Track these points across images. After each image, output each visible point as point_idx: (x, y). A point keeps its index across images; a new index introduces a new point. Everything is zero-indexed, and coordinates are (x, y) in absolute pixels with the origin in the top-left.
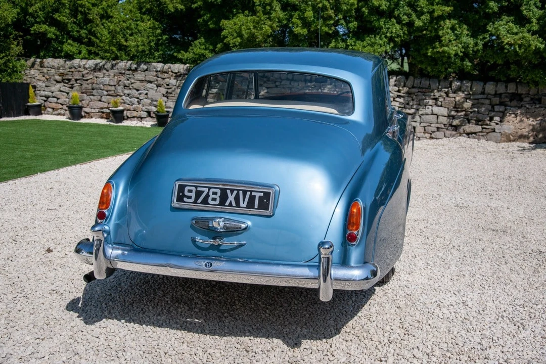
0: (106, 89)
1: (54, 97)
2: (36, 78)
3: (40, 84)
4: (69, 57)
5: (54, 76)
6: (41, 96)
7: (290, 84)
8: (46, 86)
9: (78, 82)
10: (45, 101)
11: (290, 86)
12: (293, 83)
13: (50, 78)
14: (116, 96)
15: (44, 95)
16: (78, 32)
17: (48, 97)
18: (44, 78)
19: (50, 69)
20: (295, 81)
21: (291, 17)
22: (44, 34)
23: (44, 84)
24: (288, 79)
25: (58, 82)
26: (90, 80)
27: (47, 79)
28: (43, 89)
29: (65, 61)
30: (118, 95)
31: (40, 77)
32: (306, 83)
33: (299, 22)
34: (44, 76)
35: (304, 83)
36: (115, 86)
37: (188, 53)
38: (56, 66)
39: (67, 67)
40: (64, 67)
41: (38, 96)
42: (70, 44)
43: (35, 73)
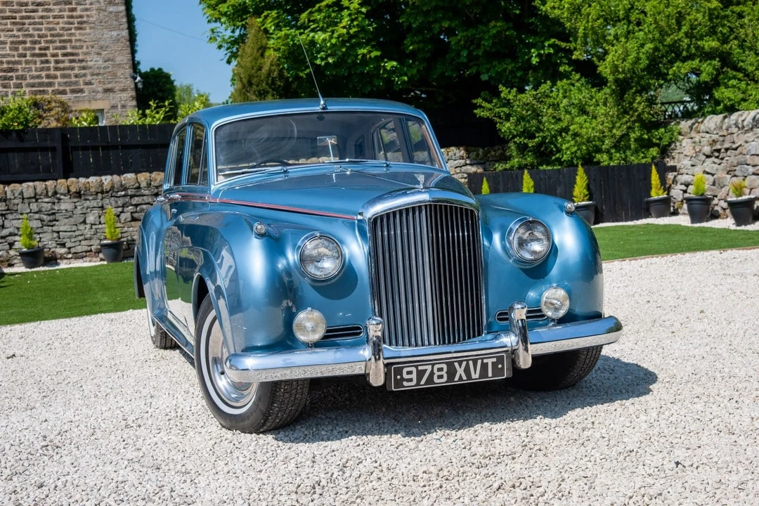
0: (752, 163)
2: (685, 153)
3: (685, 163)
4: (731, 109)
5: (705, 146)
6: (681, 184)
8: (693, 166)
9: (729, 153)
10: (685, 192)
13: (700, 151)
15: (683, 181)
17: (687, 185)
18: (694, 152)
19: (704, 135)
23: (690, 163)
25: (708, 157)
26: (739, 149)
27: (696, 153)
28: (687, 171)
29: (725, 117)
31: (689, 150)
34: (694, 148)
38: (712, 126)
39: (724, 127)
40: (721, 127)
41: (678, 184)
42: (734, 86)
43: (687, 143)
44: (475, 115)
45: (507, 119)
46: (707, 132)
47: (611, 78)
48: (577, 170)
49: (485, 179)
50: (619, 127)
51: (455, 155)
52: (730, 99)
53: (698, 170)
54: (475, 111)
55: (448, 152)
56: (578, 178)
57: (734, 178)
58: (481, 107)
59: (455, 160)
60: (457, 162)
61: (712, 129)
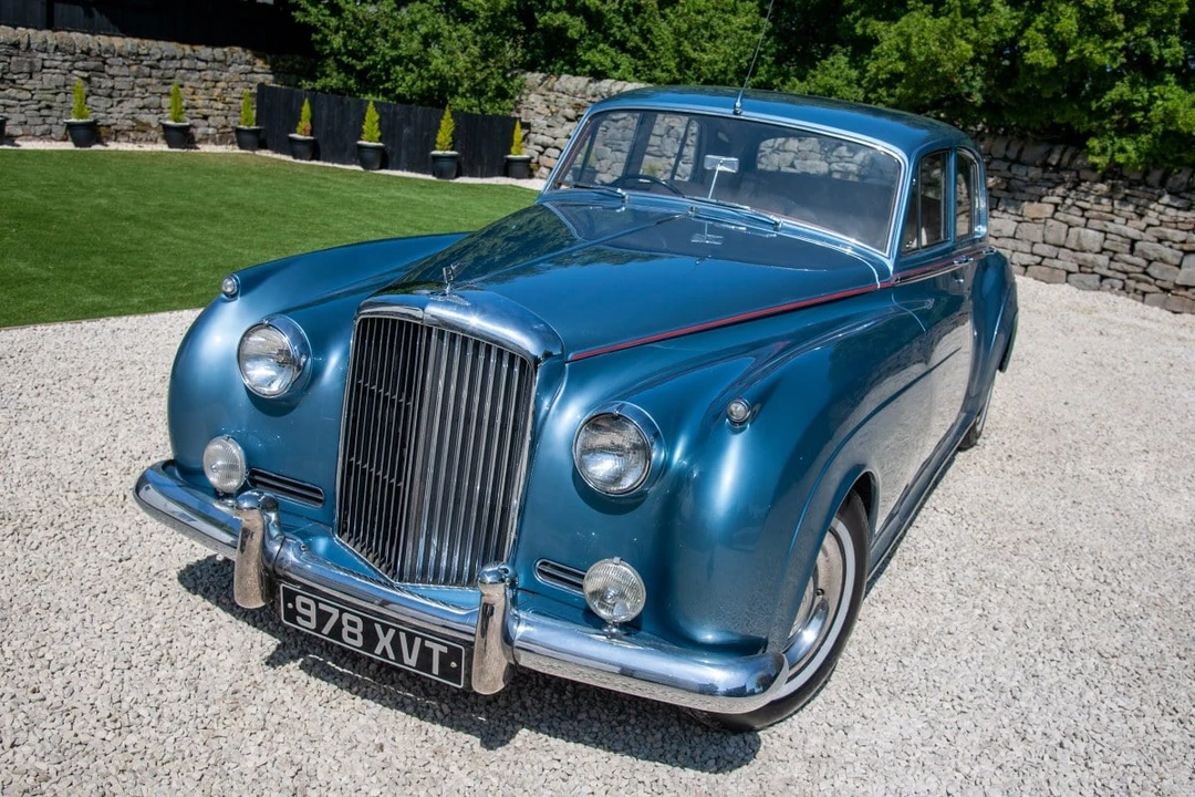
1: (556, 148)
2: (536, 110)
3: (539, 122)
4: (598, 75)
5: (564, 108)
6: (536, 144)
7: (1009, 169)
8: (549, 126)
10: (541, 153)
11: (1009, 175)
12: (1014, 169)
13: (558, 112)
14: (660, 157)
15: (540, 142)
16: (620, 28)
17: (545, 147)
18: (548, 111)
19: (560, 95)
20: (1023, 164)
21: (1027, 24)
22: (562, 29)
23: (545, 123)
24: (1005, 159)
25: (569, 120)
27: (552, 113)
28: (542, 131)
29: (590, 81)
30: (664, 155)
31: (541, 108)
32: (1044, 172)
33: (1041, 38)
34: (548, 107)
35: (1040, 170)
36: (662, 136)
37: (805, 83)
38: (572, 88)
39: (589, 92)
40: (584, 92)
41: (532, 144)
42: (602, 51)
43: (537, 99)
44: (294, 18)
45: (337, 31)
46: (564, 93)
47: (482, 14)
48: (443, 114)
49: (306, 101)
50: (481, 70)
51: (241, 57)
52: (602, 65)
53: (558, 132)
54: (293, 14)
55: (232, 53)
56: (443, 123)
57: (618, 153)
58: (304, 10)
59: (240, 64)
60: (242, 67)
61: (572, 91)
